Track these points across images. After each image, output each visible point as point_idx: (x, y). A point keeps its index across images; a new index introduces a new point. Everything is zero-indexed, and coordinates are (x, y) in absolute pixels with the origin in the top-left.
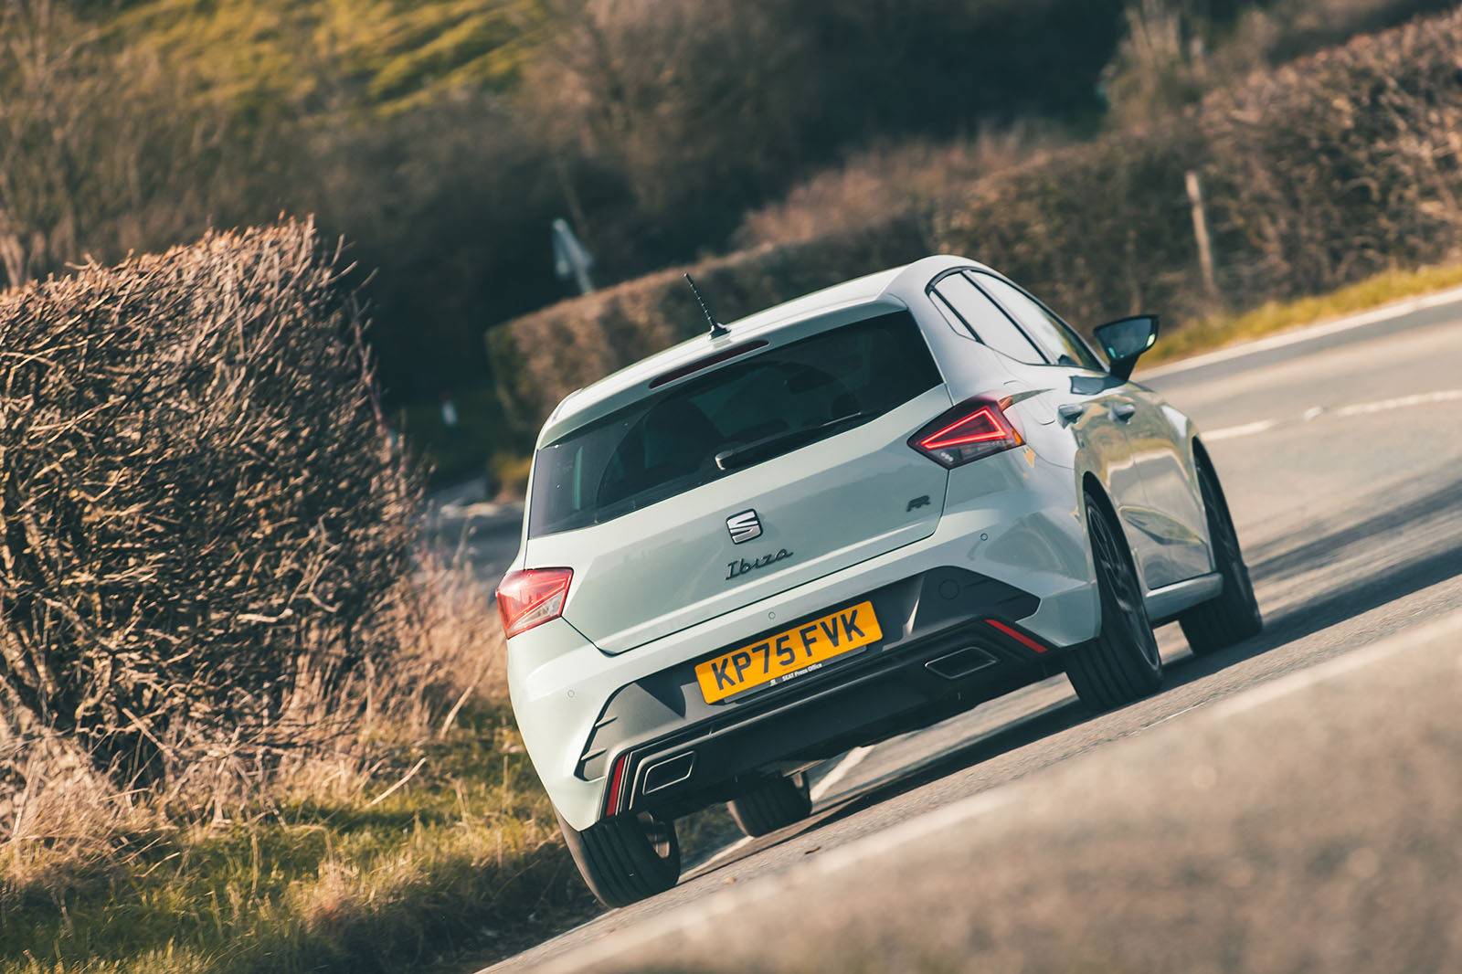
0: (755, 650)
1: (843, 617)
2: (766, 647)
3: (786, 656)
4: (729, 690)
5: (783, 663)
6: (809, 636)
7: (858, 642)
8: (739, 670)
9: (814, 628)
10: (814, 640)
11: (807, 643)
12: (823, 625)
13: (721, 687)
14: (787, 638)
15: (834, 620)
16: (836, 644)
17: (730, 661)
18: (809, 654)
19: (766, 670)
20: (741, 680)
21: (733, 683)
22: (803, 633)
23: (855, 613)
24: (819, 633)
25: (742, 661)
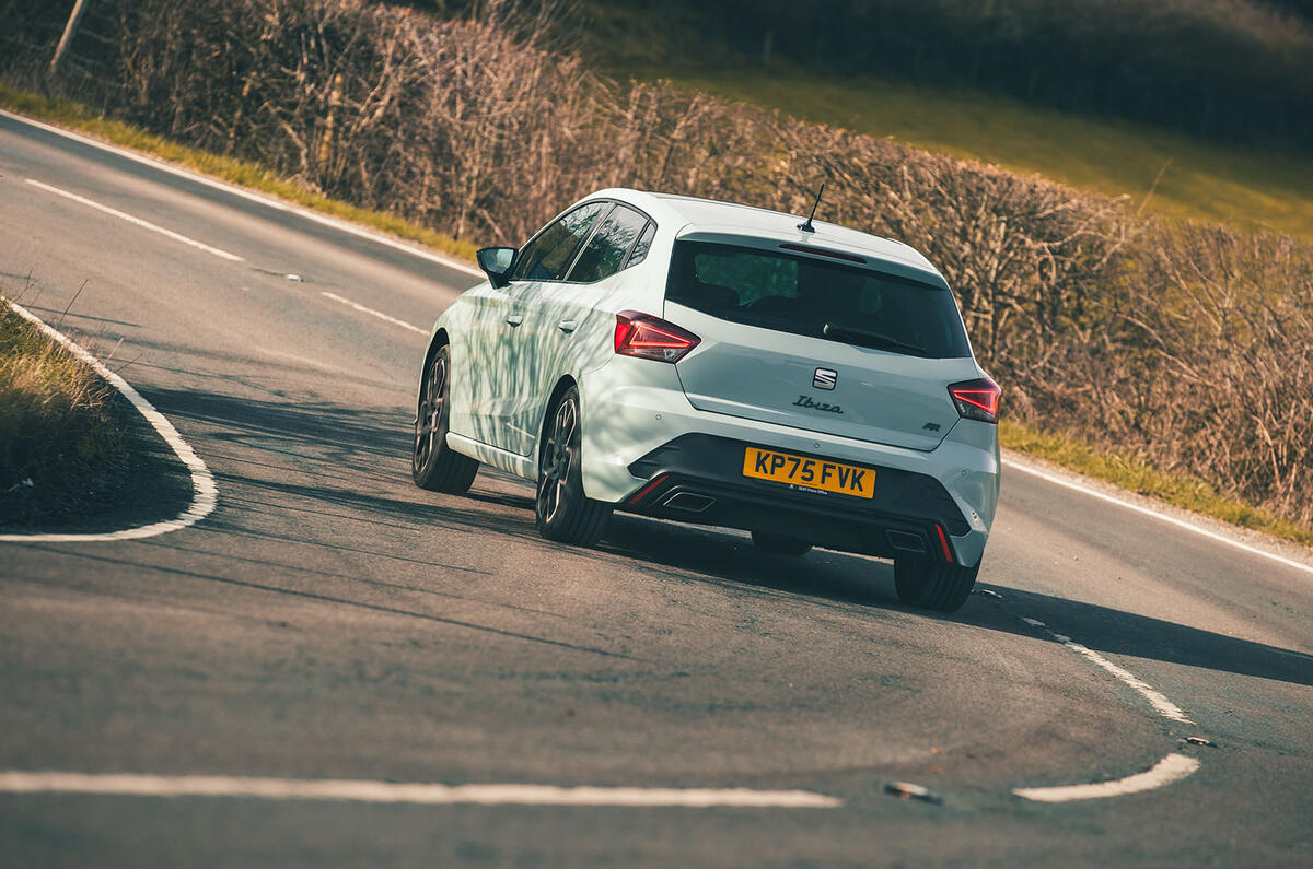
0: (789, 459)
1: (855, 471)
2: (798, 462)
3: (808, 475)
4: (761, 475)
5: (803, 478)
6: (828, 470)
7: (856, 492)
8: (774, 465)
9: (834, 467)
10: (830, 475)
11: (825, 474)
12: (840, 468)
13: (757, 470)
14: (814, 464)
15: (848, 470)
16: (842, 485)
17: (771, 457)
18: (823, 482)
19: (791, 476)
20: (772, 473)
21: (766, 472)
22: (825, 466)
23: (863, 473)
24: (835, 473)
25: (778, 461)
